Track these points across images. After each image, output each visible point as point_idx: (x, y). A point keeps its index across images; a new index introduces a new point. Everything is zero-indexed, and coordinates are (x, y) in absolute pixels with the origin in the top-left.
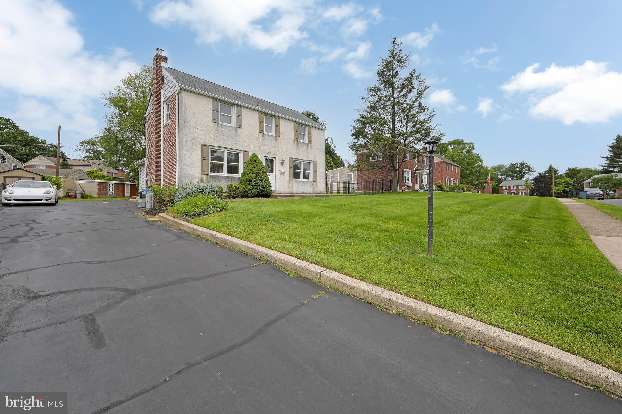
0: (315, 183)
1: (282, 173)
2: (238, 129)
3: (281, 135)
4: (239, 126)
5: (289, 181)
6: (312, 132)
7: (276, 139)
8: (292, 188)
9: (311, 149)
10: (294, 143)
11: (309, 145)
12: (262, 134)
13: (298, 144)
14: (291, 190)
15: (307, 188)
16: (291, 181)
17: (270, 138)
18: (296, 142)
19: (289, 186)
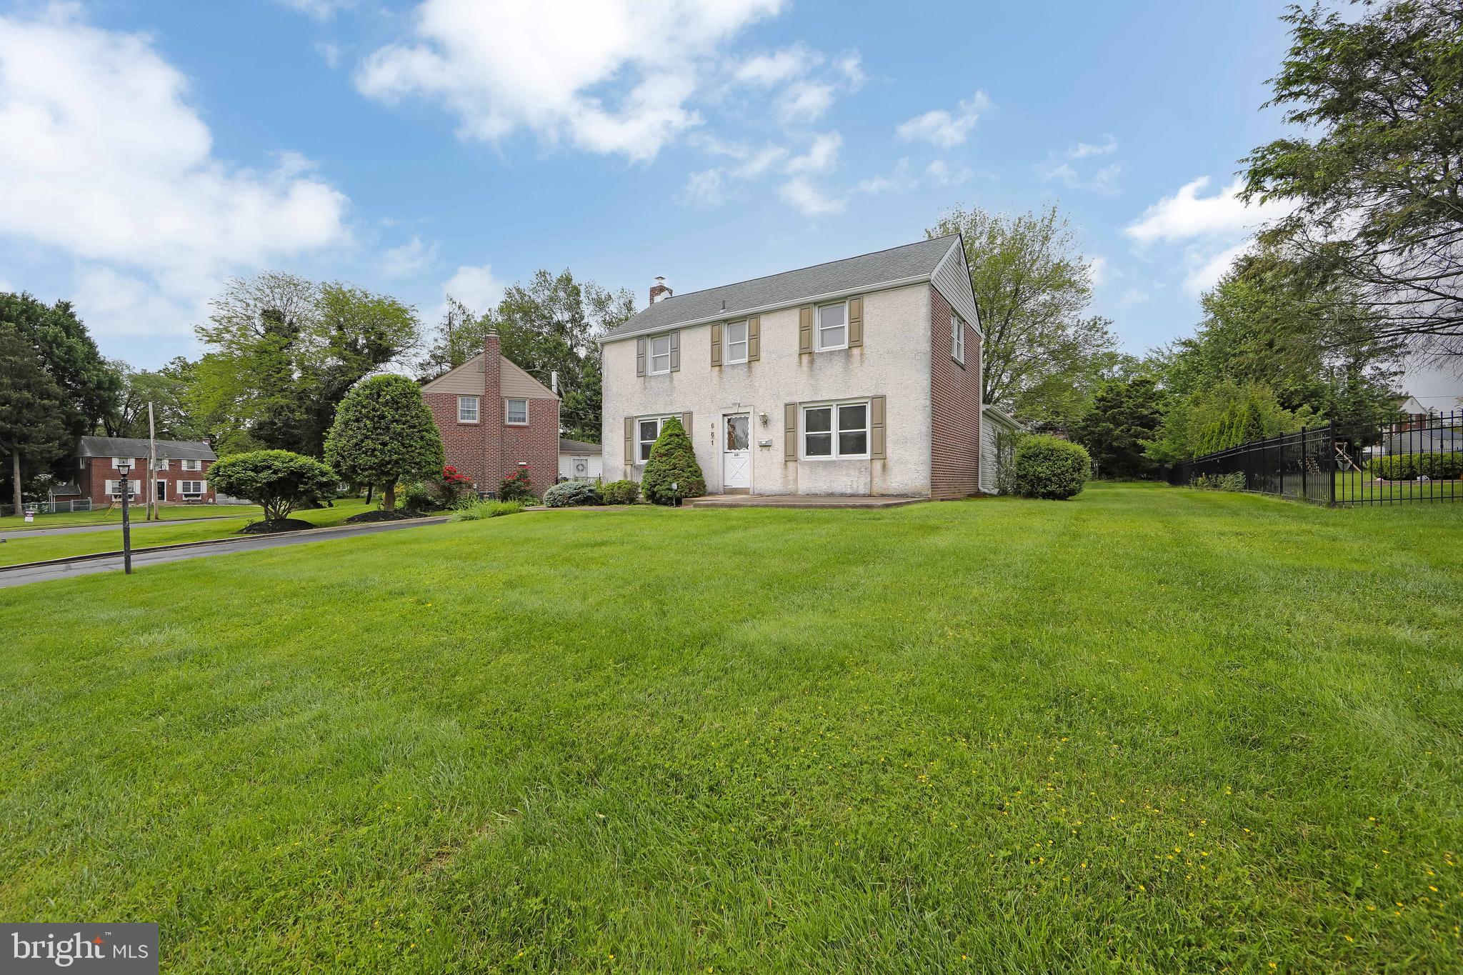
0: (878, 465)
1: (766, 446)
2: (674, 374)
3: (763, 355)
4: (676, 368)
5: (786, 465)
6: (865, 310)
7: (750, 367)
8: (796, 481)
9: (862, 361)
10: (801, 362)
11: (856, 351)
12: (717, 368)
13: (812, 362)
14: (791, 487)
15: (844, 479)
16: (790, 464)
17: (736, 371)
18: (805, 358)
19: (786, 476)
